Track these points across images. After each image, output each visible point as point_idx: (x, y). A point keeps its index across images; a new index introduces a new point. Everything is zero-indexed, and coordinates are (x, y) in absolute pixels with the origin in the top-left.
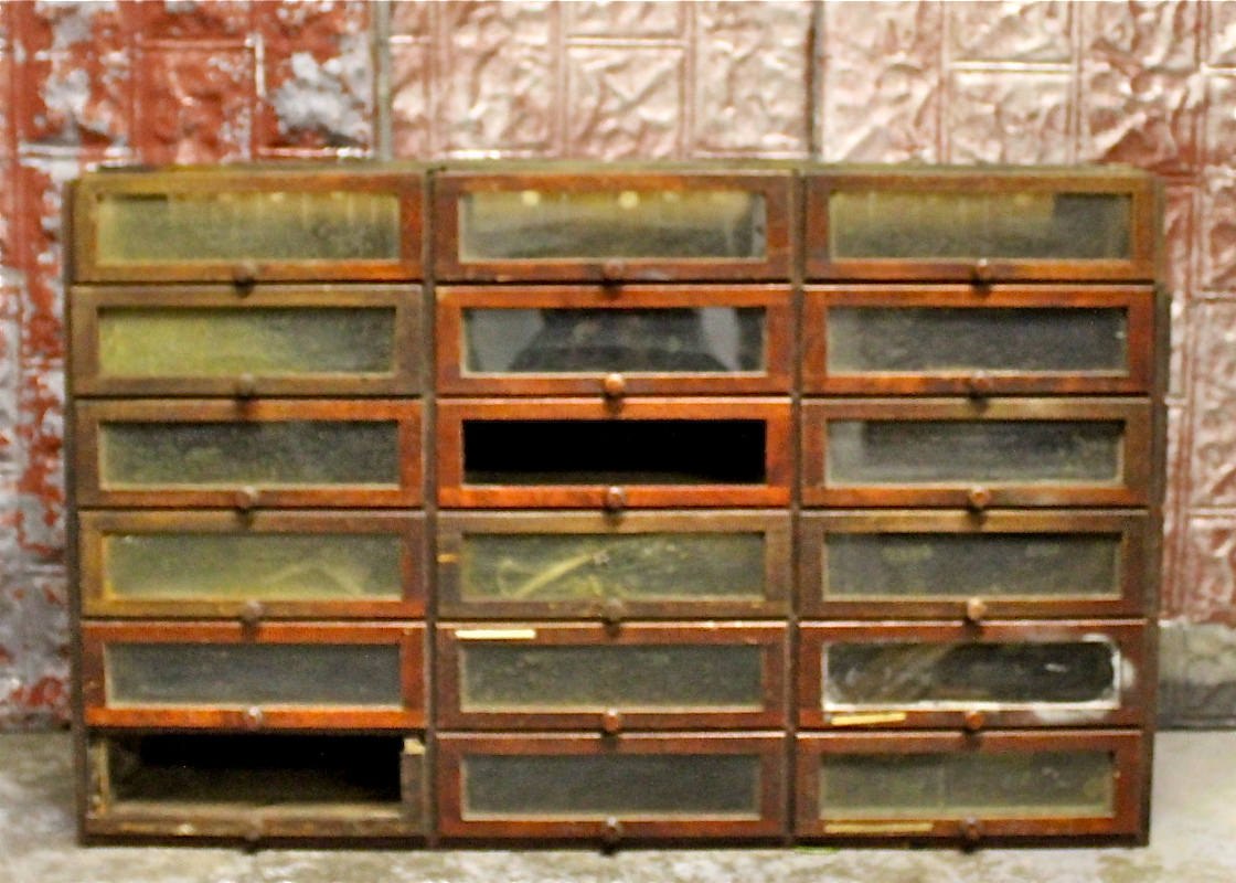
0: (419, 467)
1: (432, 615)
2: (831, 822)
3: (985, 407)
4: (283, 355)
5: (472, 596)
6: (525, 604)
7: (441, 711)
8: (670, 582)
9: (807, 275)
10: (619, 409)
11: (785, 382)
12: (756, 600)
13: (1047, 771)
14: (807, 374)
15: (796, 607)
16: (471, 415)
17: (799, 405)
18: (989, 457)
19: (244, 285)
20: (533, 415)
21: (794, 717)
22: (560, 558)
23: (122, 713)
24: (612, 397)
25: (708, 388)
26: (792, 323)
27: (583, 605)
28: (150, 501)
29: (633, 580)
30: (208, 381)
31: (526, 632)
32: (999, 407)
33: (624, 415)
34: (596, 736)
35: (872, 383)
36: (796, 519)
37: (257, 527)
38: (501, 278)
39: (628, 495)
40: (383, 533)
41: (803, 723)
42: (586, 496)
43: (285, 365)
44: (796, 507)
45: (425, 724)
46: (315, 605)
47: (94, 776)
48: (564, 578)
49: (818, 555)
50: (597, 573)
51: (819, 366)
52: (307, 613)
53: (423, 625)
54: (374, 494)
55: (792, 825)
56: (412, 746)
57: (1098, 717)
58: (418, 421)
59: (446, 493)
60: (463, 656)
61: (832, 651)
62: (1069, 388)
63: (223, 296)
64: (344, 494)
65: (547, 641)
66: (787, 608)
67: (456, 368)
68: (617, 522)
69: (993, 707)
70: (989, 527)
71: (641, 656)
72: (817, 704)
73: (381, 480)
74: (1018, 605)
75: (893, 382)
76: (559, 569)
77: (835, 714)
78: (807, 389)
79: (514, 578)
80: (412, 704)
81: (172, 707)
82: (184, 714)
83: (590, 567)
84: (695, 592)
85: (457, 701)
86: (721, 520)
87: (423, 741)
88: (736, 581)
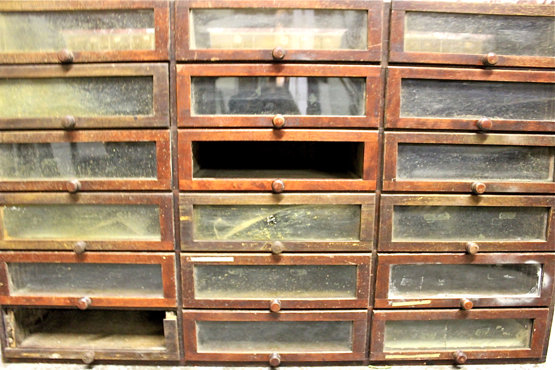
0: (167, 168)
1: (178, 249)
2: (389, 354)
3: (485, 138)
4: (91, 105)
5: (199, 239)
6: (229, 244)
7: (184, 299)
8: (308, 231)
9: (390, 61)
10: (280, 136)
11: (376, 121)
12: (355, 241)
13: (498, 327)
14: (388, 116)
15: (376, 246)
16: (197, 139)
17: (383, 134)
18: (483, 166)
19: (67, 63)
20: (231, 139)
21: (373, 302)
22: (248, 218)
23: (17, 299)
24: (277, 128)
25: (332, 124)
26: (381, 88)
27: (260, 244)
28: (24, 188)
29: (288, 231)
30: (49, 120)
31: (229, 258)
32: (492, 139)
33: (284, 139)
34: (267, 312)
35: (424, 123)
36: (379, 198)
37: (81, 201)
38: (213, 59)
39: (285, 184)
40: (149, 205)
41: (377, 305)
42: (262, 185)
43: (93, 111)
44: (378, 191)
45: (176, 305)
46: (114, 243)
47: (8, 329)
48: (249, 229)
49: (390, 218)
50: (268, 227)
51: (395, 112)
52: (110, 247)
53: (173, 254)
54: (143, 183)
55: (368, 354)
56: (170, 317)
57: (528, 301)
58: (167, 142)
59: (183, 182)
60: (195, 270)
61: (394, 268)
62: (530, 129)
63: (55, 71)
64: (126, 183)
65: (240, 263)
66: (371, 246)
67: (189, 111)
68: (279, 199)
69: (476, 296)
70: (481, 204)
71: (292, 271)
72: (385, 296)
73: (148, 175)
74: (494, 245)
75: (436, 122)
76: (246, 224)
77: (394, 301)
78: (388, 125)
79: (222, 229)
80: (168, 295)
81: (45, 295)
82: (50, 299)
83: (265, 223)
84: (322, 238)
85: (193, 294)
86: (336, 199)
87: (176, 314)
88: (343, 231)
